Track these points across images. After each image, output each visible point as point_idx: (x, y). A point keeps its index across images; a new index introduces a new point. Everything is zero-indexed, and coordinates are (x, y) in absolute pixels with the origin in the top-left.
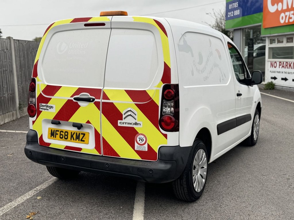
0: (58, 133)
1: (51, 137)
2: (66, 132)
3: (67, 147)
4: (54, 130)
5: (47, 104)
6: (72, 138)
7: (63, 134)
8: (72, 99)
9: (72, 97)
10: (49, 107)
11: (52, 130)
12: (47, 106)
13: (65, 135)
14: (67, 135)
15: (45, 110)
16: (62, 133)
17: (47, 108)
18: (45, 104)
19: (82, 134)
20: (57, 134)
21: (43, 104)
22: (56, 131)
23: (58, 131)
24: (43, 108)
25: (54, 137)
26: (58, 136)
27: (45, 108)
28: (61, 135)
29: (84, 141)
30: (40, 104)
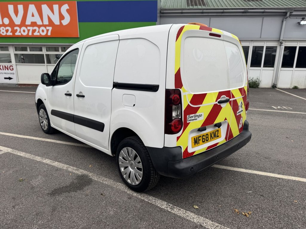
0: (201, 138)
1: (195, 145)
2: (206, 135)
3: (209, 147)
4: (197, 138)
5: (195, 114)
6: (211, 138)
7: (205, 137)
8: (217, 103)
9: (216, 101)
10: (198, 116)
11: (195, 138)
12: (196, 116)
13: (206, 138)
14: (208, 137)
15: (194, 121)
16: (203, 137)
17: (196, 118)
18: (194, 115)
19: (217, 131)
20: (200, 140)
21: (191, 115)
22: (199, 137)
23: (200, 137)
24: (192, 119)
25: (197, 144)
26: (201, 142)
27: (194, 118)
28: (203, 139)
29: (219, 136)
30: (188, 116)
